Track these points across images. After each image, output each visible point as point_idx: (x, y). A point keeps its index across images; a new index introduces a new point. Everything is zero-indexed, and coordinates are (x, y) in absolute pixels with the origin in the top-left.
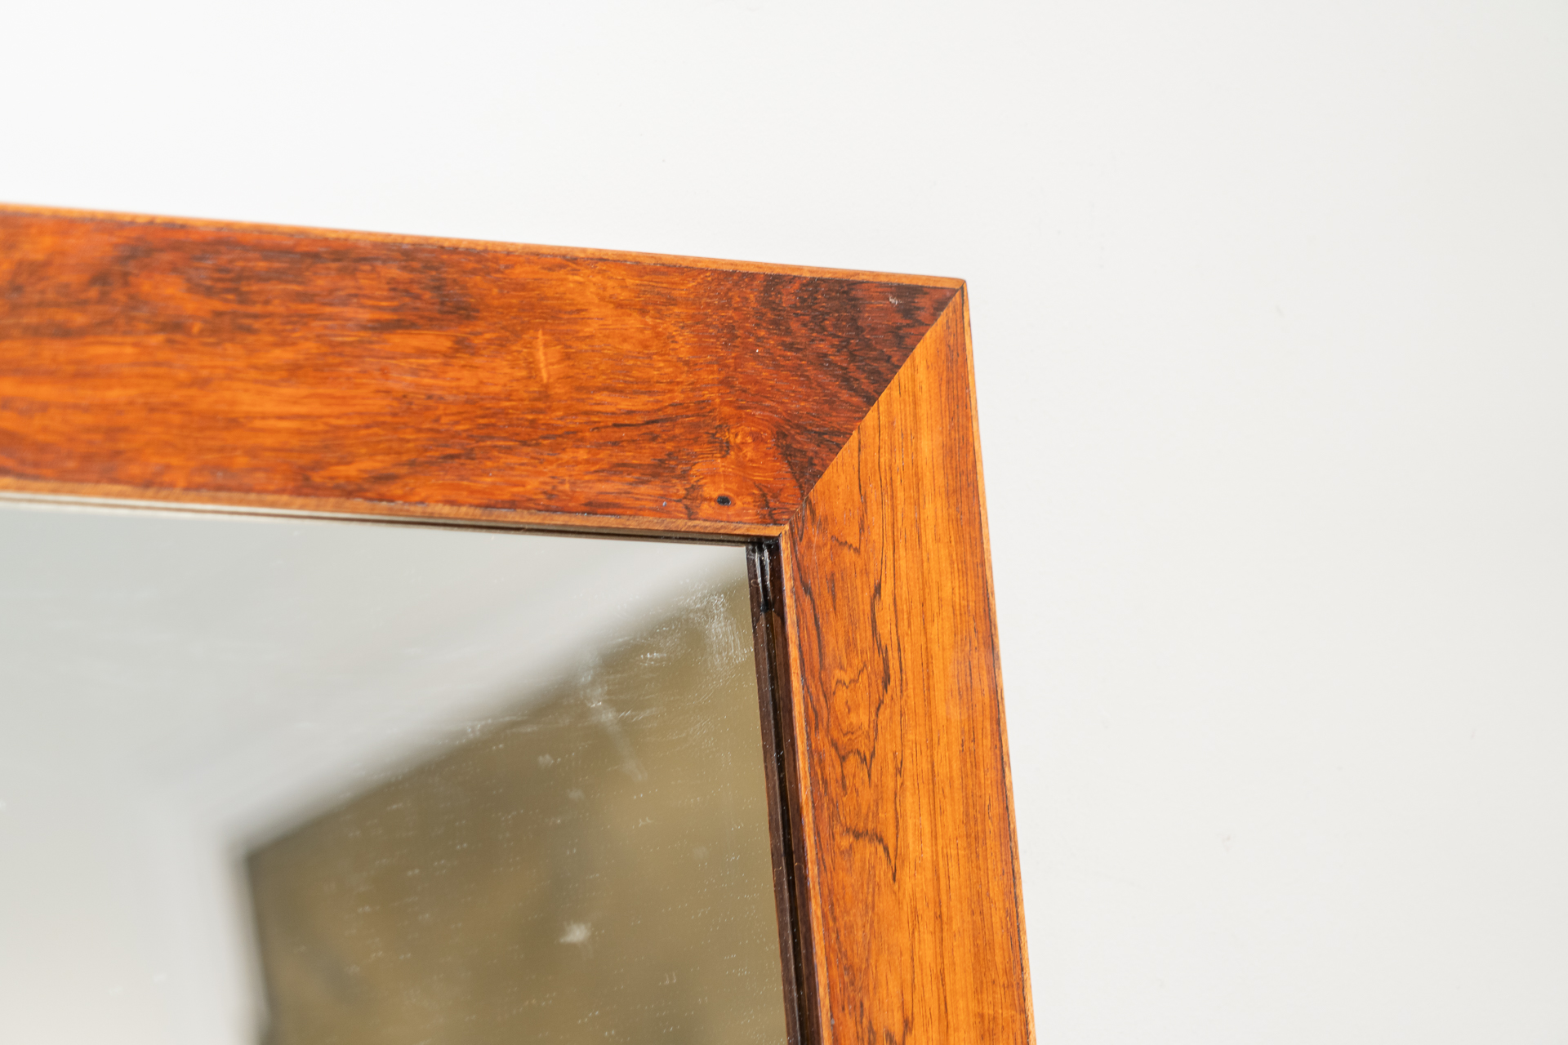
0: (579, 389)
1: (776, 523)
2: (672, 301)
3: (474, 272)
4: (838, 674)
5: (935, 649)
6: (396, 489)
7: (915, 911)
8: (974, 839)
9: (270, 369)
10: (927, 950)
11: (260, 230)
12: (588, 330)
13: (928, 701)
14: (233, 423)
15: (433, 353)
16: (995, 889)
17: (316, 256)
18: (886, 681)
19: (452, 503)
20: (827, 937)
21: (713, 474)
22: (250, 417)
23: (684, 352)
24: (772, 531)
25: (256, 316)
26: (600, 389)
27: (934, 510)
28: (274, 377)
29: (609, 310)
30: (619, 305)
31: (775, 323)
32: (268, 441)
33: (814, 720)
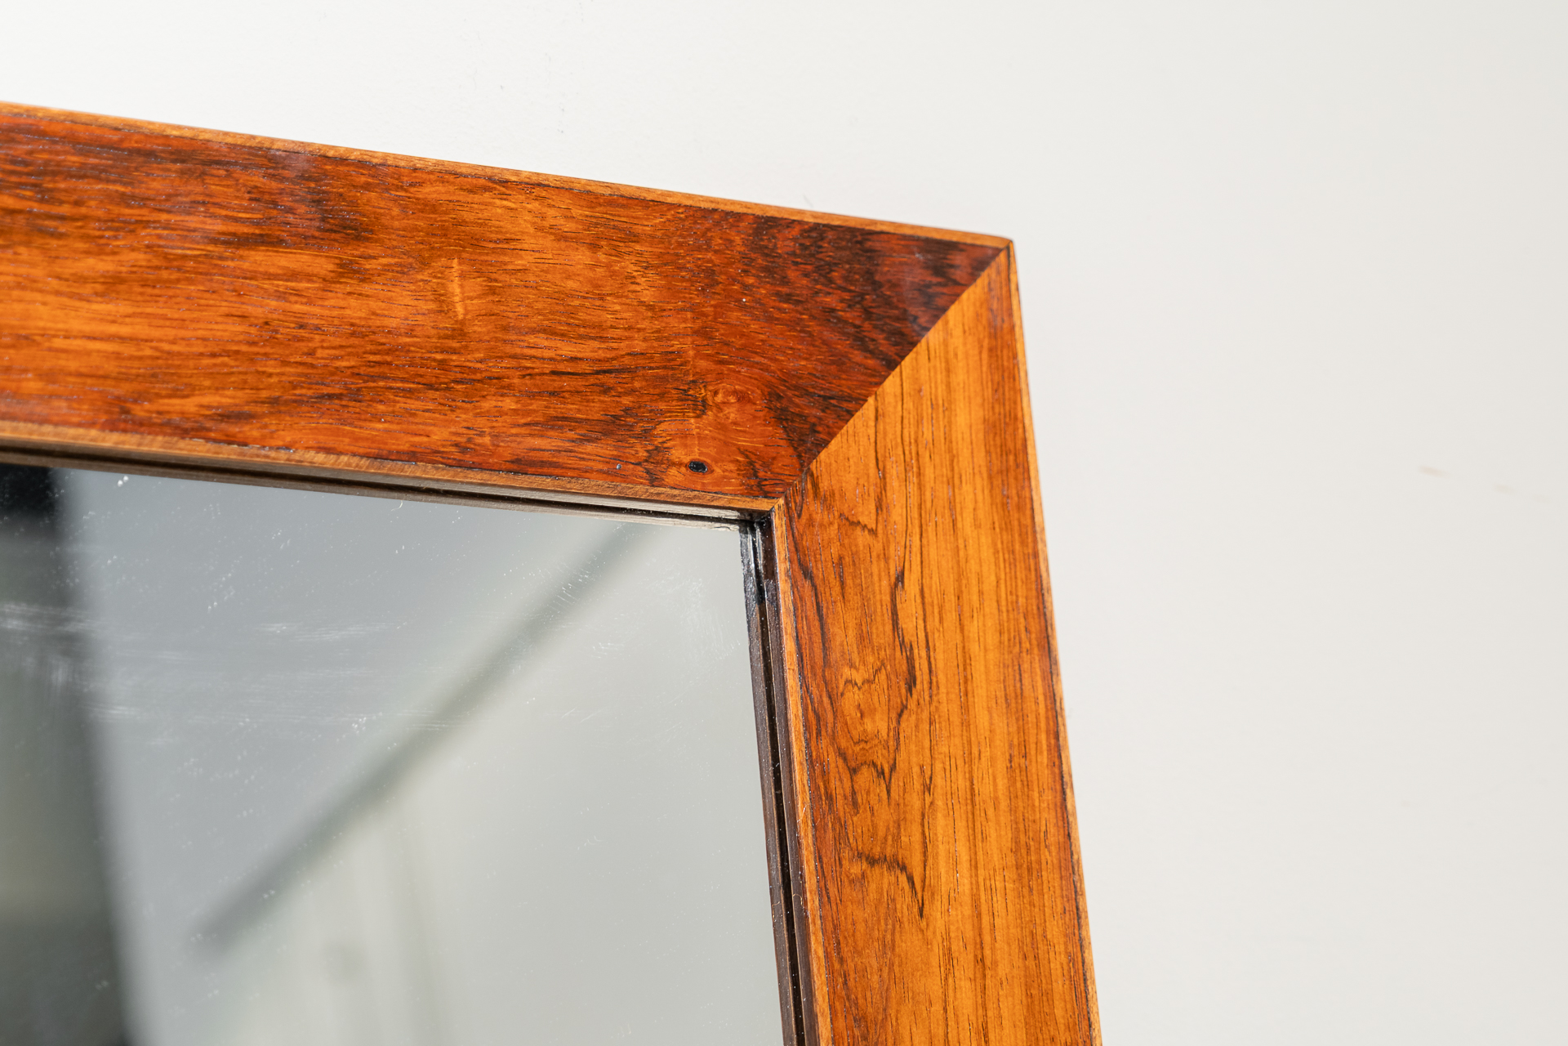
0: (505, 329)
1: (767, 495)
2: (634, 238)
3: (367, 187)
4: (847, 672)
5: (974, 648)
6: (251, 430)
7: (949, 954)
8: (1027, 872)
9: (81, 279)
10: (965, 997)
11: (73, 119)
12: (520, 263)
13: (965, 708)
14: (24, 340)
15: (309, 277)
16: (1055, 930)
17: (149, 154)
18: (911, 682)
19: (328, 451)
20: (831, 982)
21: (684, 435)
22: (48, 334)
23: (648, 296)
24: (762, 505)
25: (62, 218)
26: (533, 331)
27: (974, 495)
28: (87, 290)
29: (548, 242)
30: (561, 237)
31: (767, 270)
32: (73, 365)
33: (815, 725)
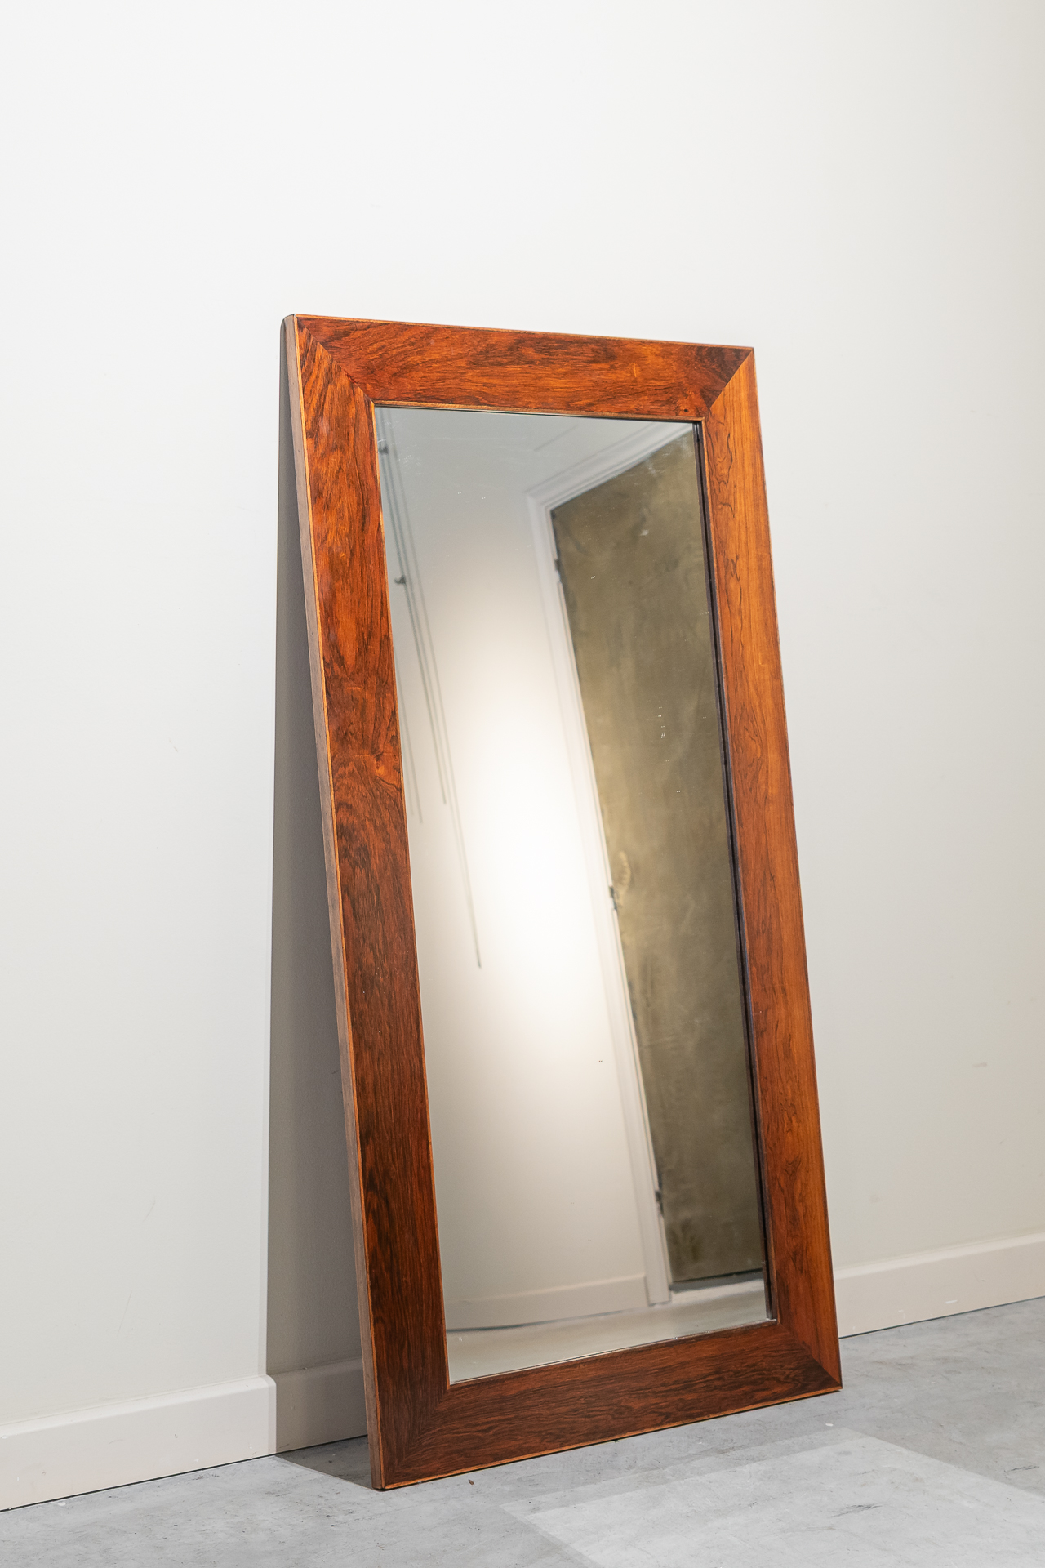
0: (645, 379)
1: (701, 417)
2: (671, 354)
3: (616, 346)
4: (718, 459)
5: (745, 452)
6: (594, 408)
7: (740, 526)
8: (756, 506)
9: (558, 374)
10: (743, 537)
11: (555, 334)
12: (647, 362)
13: (743, 467)
14: (548, 390)
15: (604, 369)
16: (762, 520)
17: (571, 342)
18: (732, 461)
19: (610, 412)
20: (715, 533)
21: (683, 403)
22: (553, 388)
23: (675, 369)
24: (700, 419)
25: (554, 359)
26: (651, 379)
27: (745, 413)
28: (560, 376)
29: (653, 357)
30: (656, 355)
31: (701, 360)
32: (558, 395)
33: (711, 473)
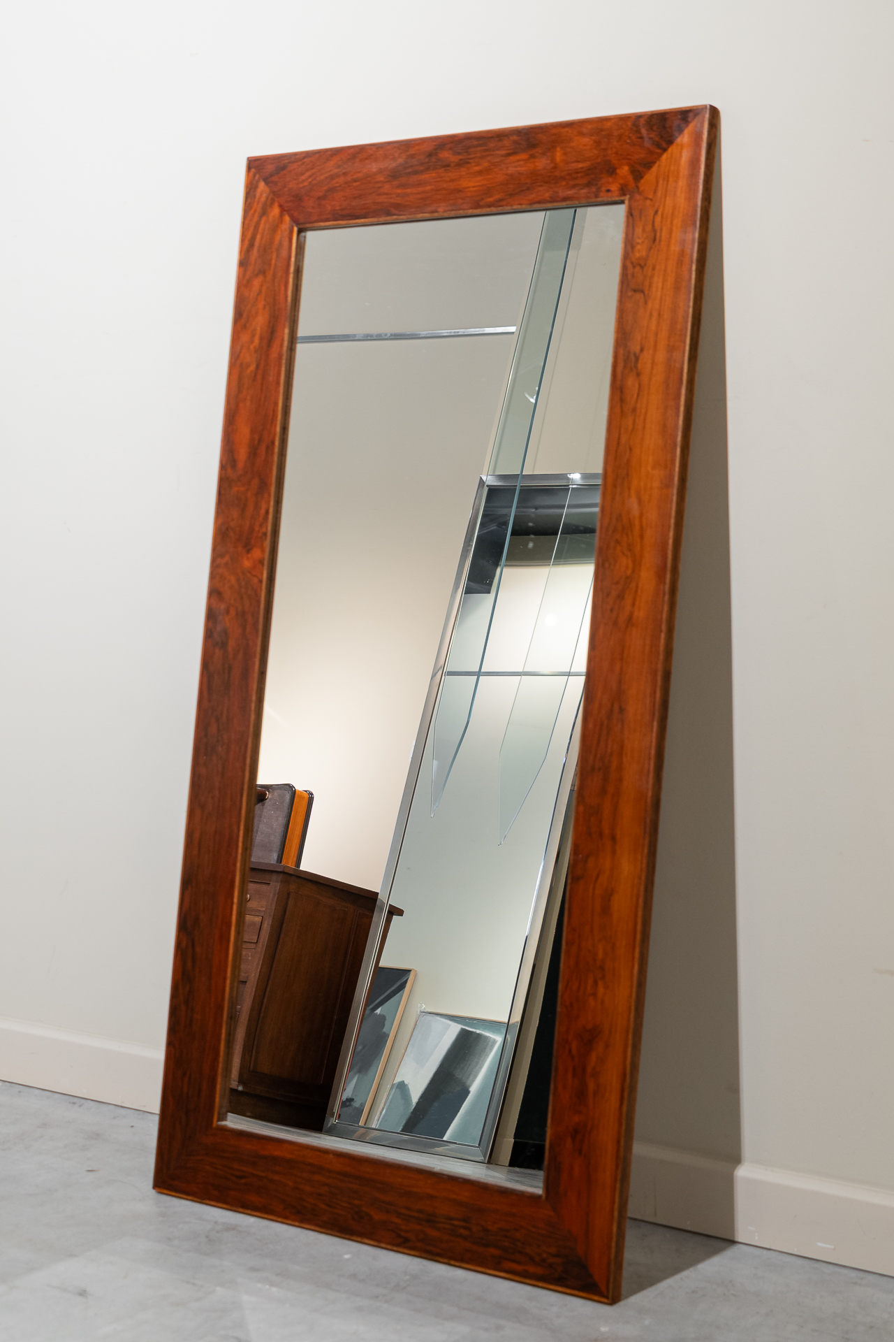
0: (567, 163)
1: (624, 195)
2: (602, 130)
3: (540, 133)
4: (638, 240)
5: (674, 228)
6: (504, 203)
7: (651, 314)
8: (677, 289)
12: (573, 144)
13: (667, 246)
14: (459, 191)
15: (522, 160)
16: (681, 305)
18: (654, 241)
20: (619, 324)
21: (606, 182)
23: (604, 146)
24: (624, 198)
26: (573, 162)
27: (682, 182)
28: (474, 175)
29: (580, 137)
30: (583, 135)
31: (635, 131)
33: (626, 257)
